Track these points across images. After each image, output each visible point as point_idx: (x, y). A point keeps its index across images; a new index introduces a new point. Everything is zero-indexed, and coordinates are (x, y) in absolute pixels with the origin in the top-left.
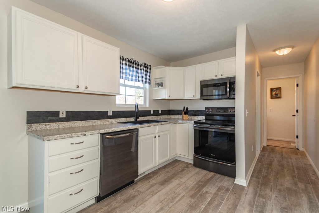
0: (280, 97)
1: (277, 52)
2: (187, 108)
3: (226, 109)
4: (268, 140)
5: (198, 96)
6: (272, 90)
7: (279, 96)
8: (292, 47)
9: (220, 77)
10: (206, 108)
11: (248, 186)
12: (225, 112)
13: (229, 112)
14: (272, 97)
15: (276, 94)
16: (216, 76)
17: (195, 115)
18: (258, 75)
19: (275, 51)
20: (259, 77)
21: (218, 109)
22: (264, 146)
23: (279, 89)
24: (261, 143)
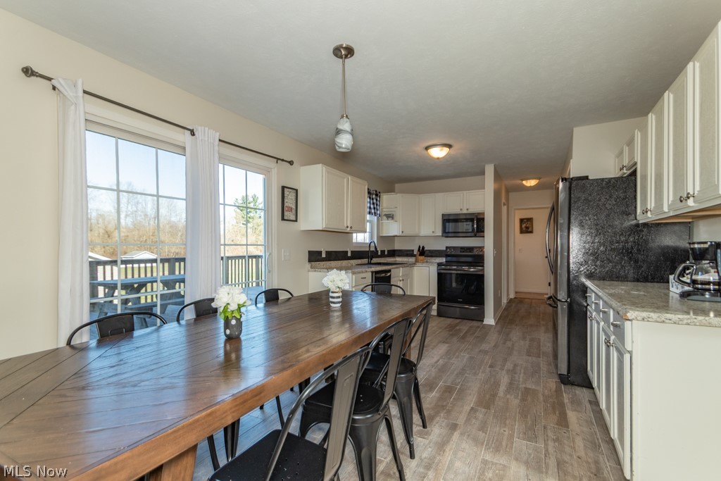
0: (531, 232)
1: (524, 182)
2: (423, 248)
3: (471, 249)
4: (516, 293)
5: (439, 233)
6: (522, 221)
7: (530, 230)
8: (539, 179)
9: (465, 212)
10: (447, 248)
11: (496, 324)
12: (470, 252)
13: (476, 252)
14: (522, 232)
15: (527, 228)
16: (461, 210)
17: (432, 256)
18: (504, 204)
19: (522, 180)
20: (506, 207)
21: (462, 248)
22: (511, 299)
23: (530, 220)
24: (508, 295)
